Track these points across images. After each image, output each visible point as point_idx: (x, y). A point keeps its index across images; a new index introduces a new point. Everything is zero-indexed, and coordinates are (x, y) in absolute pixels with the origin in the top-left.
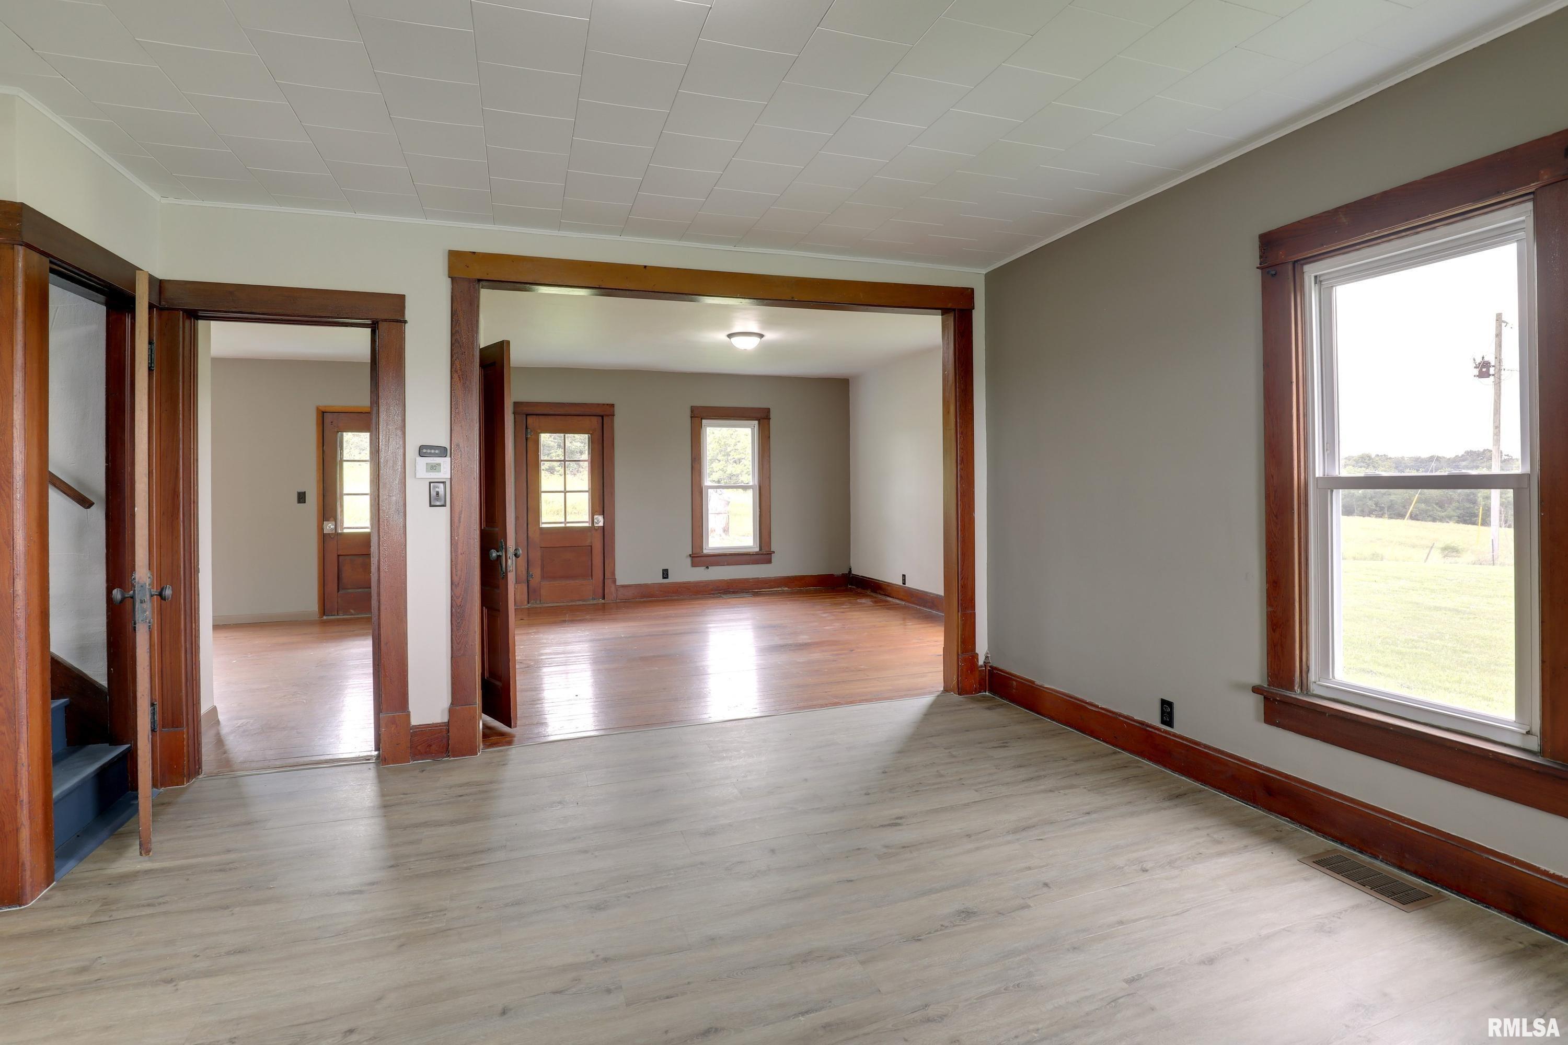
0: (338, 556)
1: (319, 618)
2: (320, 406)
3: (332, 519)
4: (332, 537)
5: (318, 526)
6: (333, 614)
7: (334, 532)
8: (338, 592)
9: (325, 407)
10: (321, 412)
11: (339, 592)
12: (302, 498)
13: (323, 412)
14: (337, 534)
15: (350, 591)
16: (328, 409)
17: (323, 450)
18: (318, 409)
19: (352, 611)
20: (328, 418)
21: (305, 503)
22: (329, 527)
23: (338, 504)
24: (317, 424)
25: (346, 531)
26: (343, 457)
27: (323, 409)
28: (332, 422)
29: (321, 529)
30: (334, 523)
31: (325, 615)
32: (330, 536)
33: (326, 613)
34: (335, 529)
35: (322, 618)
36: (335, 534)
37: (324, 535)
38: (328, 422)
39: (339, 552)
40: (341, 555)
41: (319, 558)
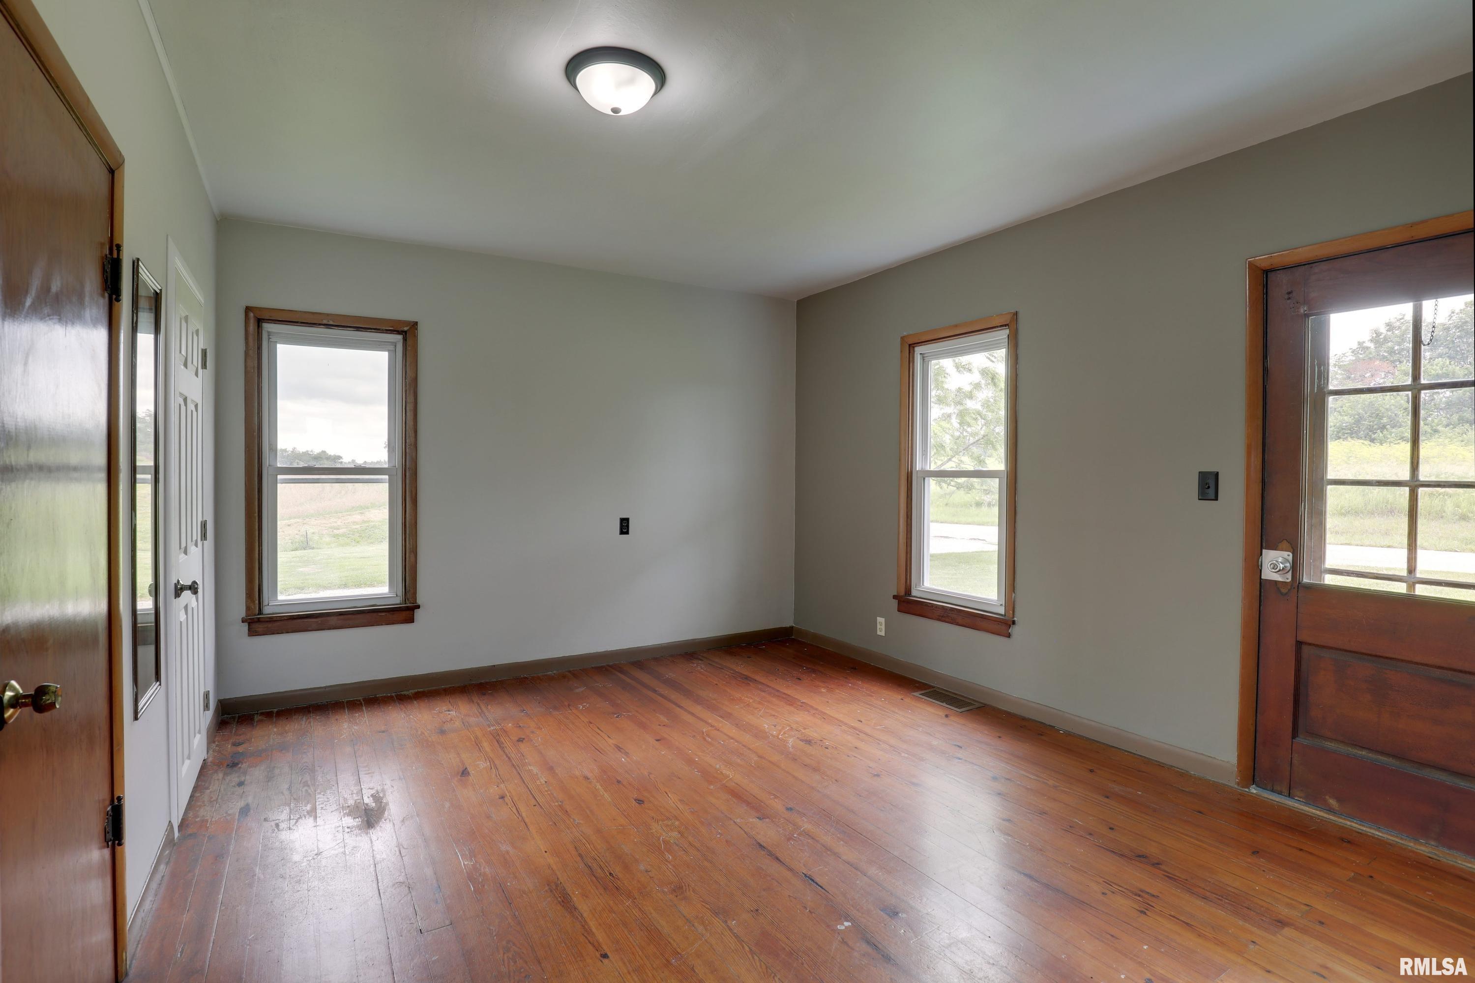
0: (1299, 644)
1: (1238, 784)
2: (1256, 260)
3: (1288, 543)
4: (1284, 591)
5: (1244, 560)
6: (1278, 788)
7: (1288, 578)
8: (1293, 737)
9: (1273, 257)
10: (1260, 273)
11: (1298, 740)
12: (1207, 486)
13: (1266, 273)
14: (1296, 585)
15: (1331, 745)
16: (1279, 263)
17: (1265, 370)
18: (1252, 267)
19: (1333, 802)
20: (1279, 283)
21: (1217, 500)
22: (1278, 563)
23: (1306, 505)
24: (1253, 303)
25: (1330, 580)
27: (1265, 265)
28: (1289, 293)
29: (1253, 567)
30: (1289, 555)
31: (1256, 785)
32: (1278, 589)
33: (1257, 779)
34: (1291, 572)
35: (1248, 788)
36: (1292, 585)
37: (1263, 585)
38: (1277, 293)
39: (1304, 636)
40: (1310, 644)
41: (1244, 637)
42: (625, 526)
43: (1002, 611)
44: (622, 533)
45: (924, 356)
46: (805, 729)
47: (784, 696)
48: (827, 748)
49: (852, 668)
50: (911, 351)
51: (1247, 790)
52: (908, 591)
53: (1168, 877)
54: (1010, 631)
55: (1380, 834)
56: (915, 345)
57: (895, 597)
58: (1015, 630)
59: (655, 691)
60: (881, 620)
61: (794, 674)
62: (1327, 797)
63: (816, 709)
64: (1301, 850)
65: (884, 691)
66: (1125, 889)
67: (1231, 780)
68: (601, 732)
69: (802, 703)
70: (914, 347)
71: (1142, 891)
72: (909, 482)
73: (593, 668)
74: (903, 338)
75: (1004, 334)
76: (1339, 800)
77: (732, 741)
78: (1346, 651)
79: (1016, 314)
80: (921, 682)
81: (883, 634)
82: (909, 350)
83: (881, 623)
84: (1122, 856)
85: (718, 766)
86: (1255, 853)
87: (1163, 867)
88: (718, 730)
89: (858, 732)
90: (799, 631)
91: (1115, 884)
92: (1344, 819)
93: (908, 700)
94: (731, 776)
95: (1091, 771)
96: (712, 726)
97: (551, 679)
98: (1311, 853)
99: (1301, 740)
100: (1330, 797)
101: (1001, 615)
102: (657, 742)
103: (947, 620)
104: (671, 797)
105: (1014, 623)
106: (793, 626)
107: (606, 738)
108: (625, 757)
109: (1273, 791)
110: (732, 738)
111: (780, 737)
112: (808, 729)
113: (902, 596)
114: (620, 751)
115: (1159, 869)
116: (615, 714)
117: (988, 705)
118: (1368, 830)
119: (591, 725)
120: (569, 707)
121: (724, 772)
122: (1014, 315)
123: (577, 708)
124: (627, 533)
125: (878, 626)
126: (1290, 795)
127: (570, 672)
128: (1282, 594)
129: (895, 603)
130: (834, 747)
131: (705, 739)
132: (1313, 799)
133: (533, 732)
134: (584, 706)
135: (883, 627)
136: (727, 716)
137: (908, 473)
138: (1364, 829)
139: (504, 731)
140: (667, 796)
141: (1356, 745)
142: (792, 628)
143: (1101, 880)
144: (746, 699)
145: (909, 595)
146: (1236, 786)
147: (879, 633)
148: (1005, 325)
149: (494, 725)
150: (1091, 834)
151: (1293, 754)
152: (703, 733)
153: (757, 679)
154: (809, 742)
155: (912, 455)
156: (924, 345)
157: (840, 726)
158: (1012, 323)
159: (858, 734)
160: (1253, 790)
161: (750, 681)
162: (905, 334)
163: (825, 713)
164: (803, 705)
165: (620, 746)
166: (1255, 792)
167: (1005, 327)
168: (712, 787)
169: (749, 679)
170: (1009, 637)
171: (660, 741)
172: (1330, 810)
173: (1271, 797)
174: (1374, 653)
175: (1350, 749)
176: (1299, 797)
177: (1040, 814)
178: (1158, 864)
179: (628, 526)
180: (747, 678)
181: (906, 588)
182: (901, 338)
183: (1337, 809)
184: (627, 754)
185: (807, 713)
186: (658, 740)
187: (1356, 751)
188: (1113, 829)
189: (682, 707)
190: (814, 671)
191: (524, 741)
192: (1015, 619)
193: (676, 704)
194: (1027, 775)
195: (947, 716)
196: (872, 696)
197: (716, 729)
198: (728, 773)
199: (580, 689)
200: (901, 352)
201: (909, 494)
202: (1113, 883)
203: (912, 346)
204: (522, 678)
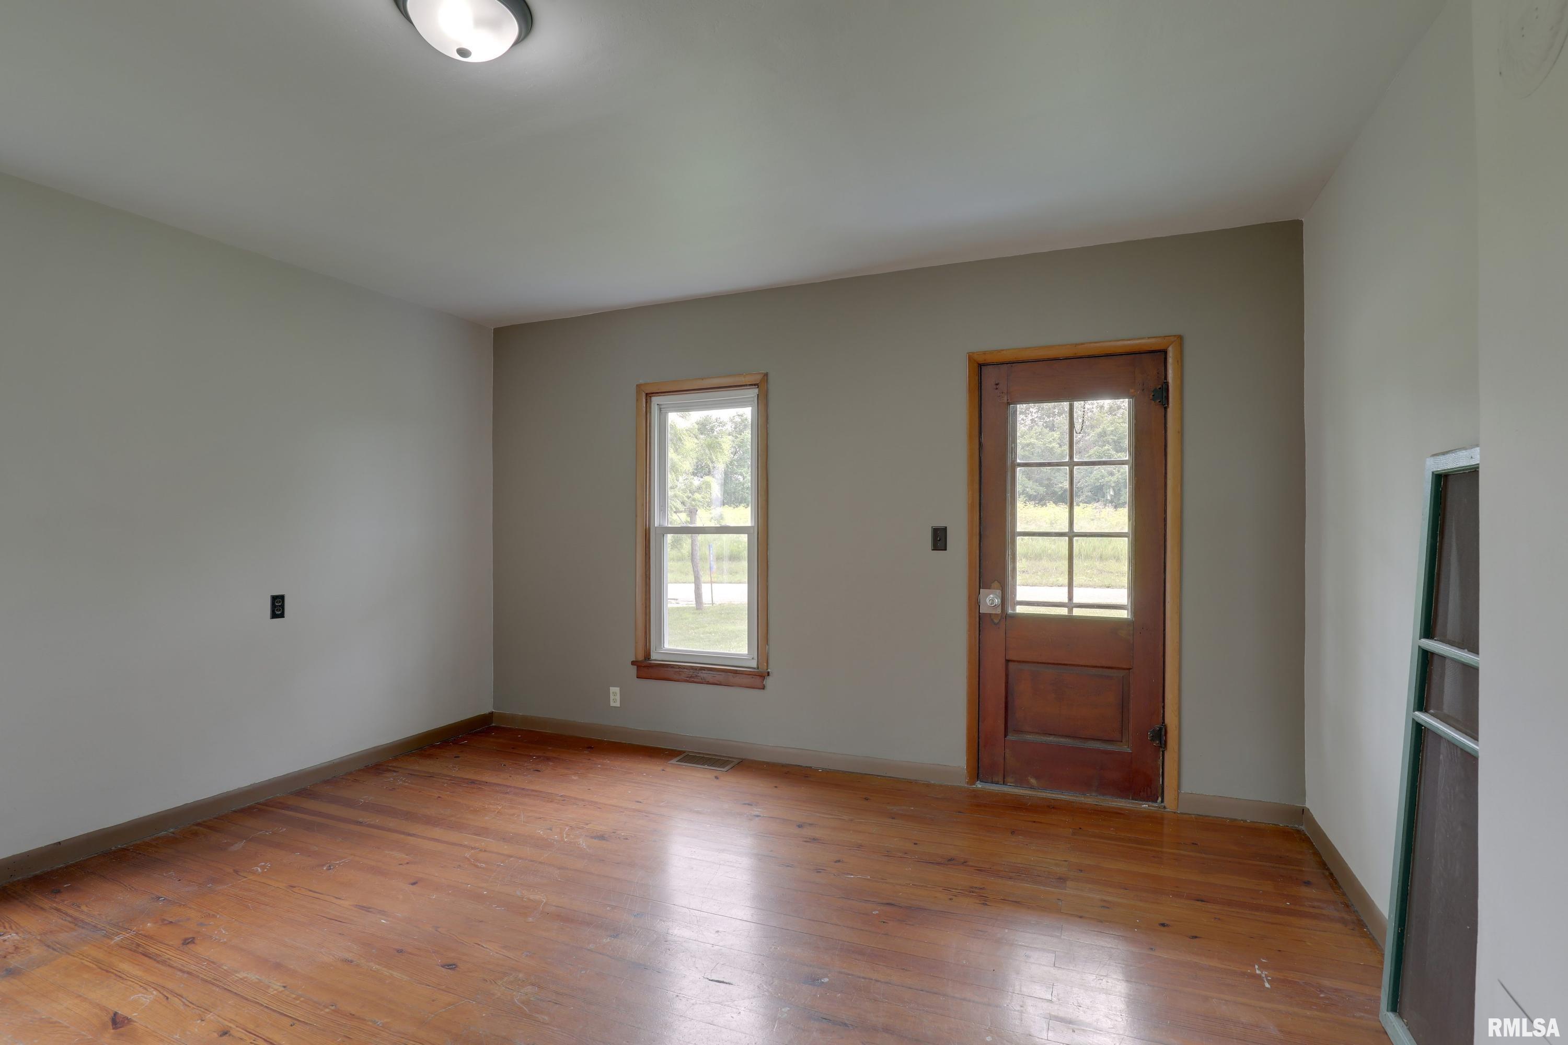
0: (1008, 661)
1: (968, 783)
2: (973, 353)
3: (996, 584)
4: (996, 621)
5: (970, 597)
6: (996, 779)
7: (999, 611)
8: (1005, 736)
9: (985, 353)
10: (976, 365)
11: (1008, 737)
12: (939, 539)
13: (981, 366)
14: (1005, 616)
15: (1030, 737)
16: (989, 359)
17: (980, 444)
18: (971, 358)
19: (1033, 781)
20: (990, 376)
22: (990, 600)
23: (1009, 552)
24: (970, 391)
25: (1020, 609)
26: (1016, 458)
27: (981, 360)
28: (997, 384)
29: (974, 603)
30: (999, 592)
31: (980, 781)
32: (992, 620)
33: (981, 776)
34: (1001, 606)
35: (974, 785)
36: (1002, 616)
37: (981, 617)
38: (988, 383)
39: (1012, 655)
40: (1014, 661)
41: (970, 662)
42: (278, 607)
43: (754, 664)
44: (274, 616)
45: (662, 407)
46: (587, 824)
47: (536, 794)
48: (627, 839)
49: (588, 748)
50: (648, 401)
51: (975, 786)
52: (647, 656)
53: (978, 870)
54: (764, 683)
55: (1064, 797)
56: (653, 395)
57: (633, 663)
58: (769, 682)
59: (360, 823)
60: (615, 692)
61: (527, 766)
62: (1029, 778)
63: (583, 800)
64: (1034, 822)
65: (639, 766)
66: (961, 890)
67: (962, 781)
68: (318, 895)
69: (561, 796)
70: (650, 397)
71: (972, 887)
72: (647, 539)
73: (235, 812)
74: (638, 386)
75: (754, 392)
76: (1037, 777)
77: (512, 859)
78: (1038, 663)
79: (766, 375)
80: (669, 750)
81: (618, 704)
82: (646, 400)
83: (616, 693)
84: (939, 864)
85: (519, 893)
86: (1013, 833)
87: (971, 864)
88: (485, 851)
89: (645, 814)
90: (502, 717)
91: (953, 889)
92: (1041, 792)
93: (669, 769)
94: (545, 900)
95: (866, 799)
96: (472, 848)
97: (172, 841)
98: (1041, 823)
99: (1011, 737)
100: (1031, 777)
101: (754, 668)
102: (414, 886)
103: (695, 680)
104: (488, 947)
105: (768, 674)
106: (493, 712)
107: (334, 900)
108: (383, 917)
109: (992, 783)
110: (511, 857)
111: (566, 840)
112: (590, 823)
113: (641, 662)
114: (369, 912)
115: (968, 866)
116: (323, 865)
117: (744, 759)
118: (1057, 796)
119: (295, 890)
120: (237, 874)
121: (532, 897)
122: (765, 375)
123: (254, 873)
124: (282, 616)
125: (612, 697)
126: (1004, 783)
127: (199, 824)
128: (995, 624)
129: (634, 670)
130: (633, 835)
131: (477, 866)
132: (1021, 782)
133: (201, 924)
134: (263, 867)
135: (618, 697)
136: (482, 832)
137: (646, 529)
138: (1054, 796)
139: (146, 936)
140: (483, 948)
141: (1046, 734)
142: (492, 714)
143: (940, 889)
144: (491, 806)
145: (649, 659)
146: (966, 785)
147: (612, 704)
148: (755, 385)
149: (118, 934)
150: (906, 853)
151: (1006, 750)
152: (469, 860)
153: (488, 781)
154: (602, 837)
155: (649, 510)
156: (664, 395)
157: (622, 812)
158: (762, 385)
159: (647, 816)
160: (979, 785)
161: (480, 784)
162: (641, 381)
163: (596, 803)
164: (566, 799)
165: (365, 905)
166: (980, 786)
167: (754, 387)
168: (530, 919)
169: (477, 782)
170: (764, 689)
171: (416, 885)
172: (1032, 788)
173: (992, 788)
174: (1056, 662)
175: (1042, 738)
176: (1011, 783)
177: (858, 848)
178: (965, 862)
179: (283, 606)
180: (473, 782)
181: (645, 652)
182: (637, 385)
183: (1036, 785)
184: (383, 913)
185: (576, 806)
186: (414, 884)
187: (1046, 738)
188: (917, 844)
189: (414, 834)
190: (548, 759)
191: (196, 941)
192: (769, 670)
193: (403, 833)
194: (823, 815)
195: (717, 778)
196: (631, 773)
197: (481, 850)
198: (537, 897)
199: (236, 845)
200: (637, 400)
201: (647, 552)
202: (951, 888)
203: (649, 395)
204: (115, 852)
